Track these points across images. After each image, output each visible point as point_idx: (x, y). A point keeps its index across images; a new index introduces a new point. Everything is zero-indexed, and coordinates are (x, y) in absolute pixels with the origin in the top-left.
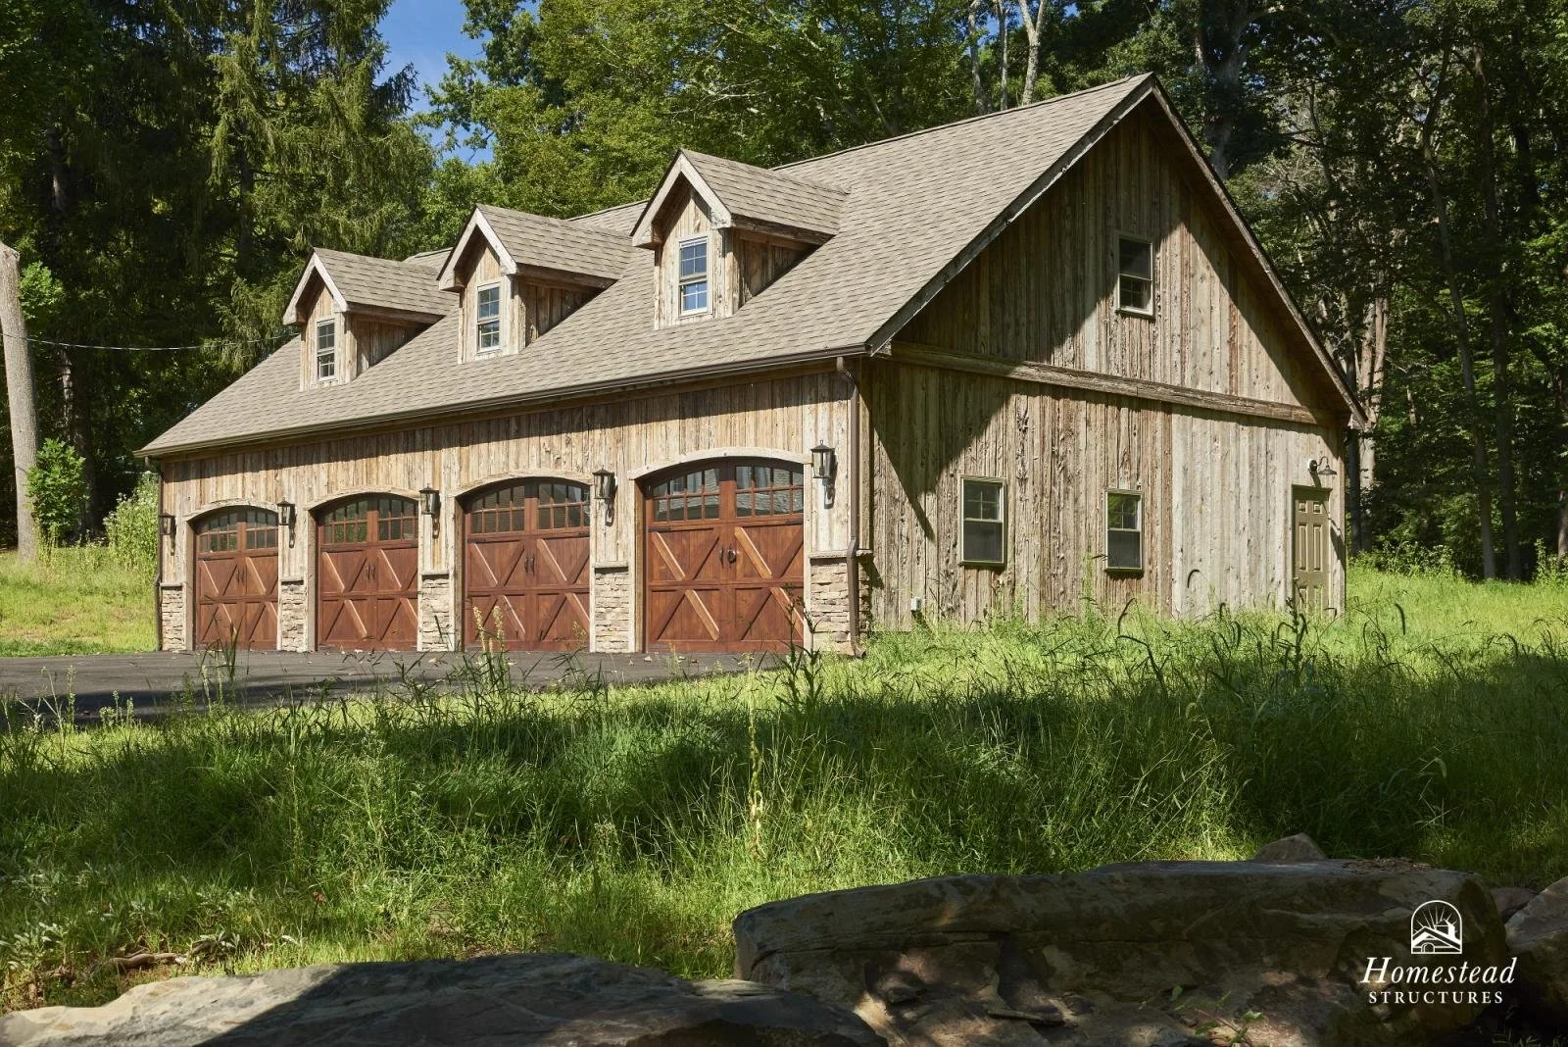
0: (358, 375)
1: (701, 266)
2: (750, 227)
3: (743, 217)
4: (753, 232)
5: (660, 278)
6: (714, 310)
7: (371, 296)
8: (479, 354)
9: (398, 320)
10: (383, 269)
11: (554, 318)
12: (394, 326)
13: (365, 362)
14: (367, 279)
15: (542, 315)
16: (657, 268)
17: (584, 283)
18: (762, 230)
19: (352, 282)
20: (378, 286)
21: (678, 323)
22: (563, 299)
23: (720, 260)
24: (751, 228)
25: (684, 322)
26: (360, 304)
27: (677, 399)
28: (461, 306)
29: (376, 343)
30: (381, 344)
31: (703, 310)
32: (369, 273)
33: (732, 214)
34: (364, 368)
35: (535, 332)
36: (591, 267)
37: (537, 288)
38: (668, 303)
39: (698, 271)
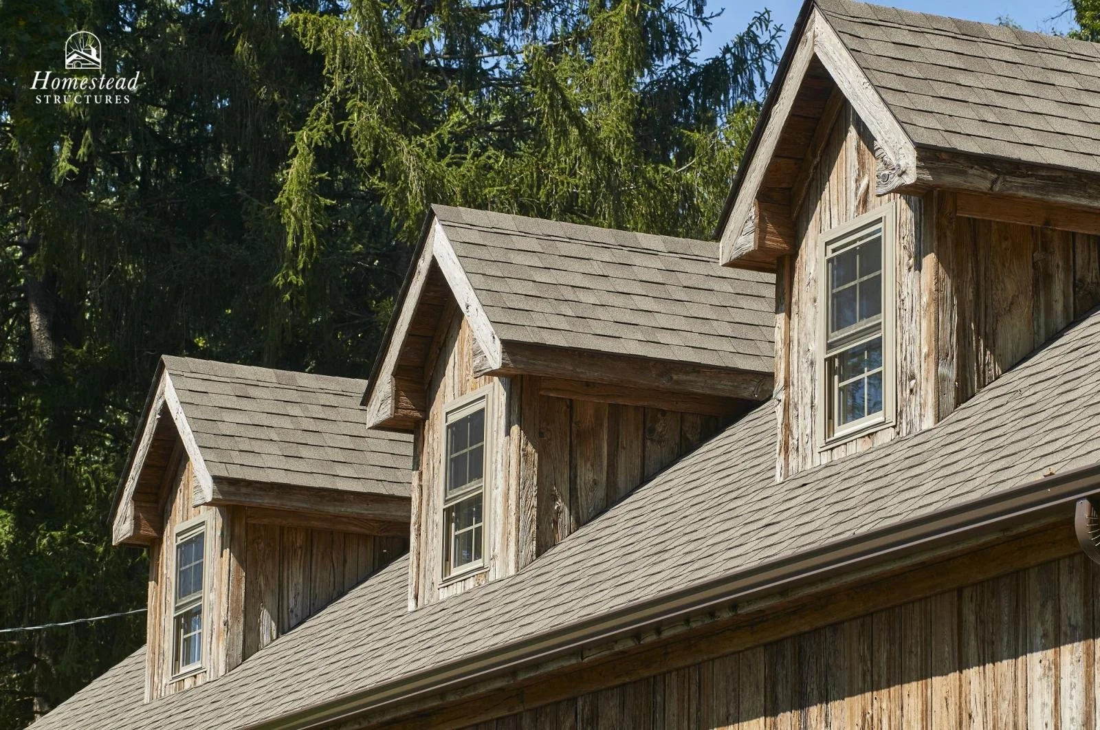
0: (245, 657)
1: (871, 299)
2: (980, 181)
3: (955, 154)
4: (990, 195)
5: (788, 343)
6: (899, 414)
7: (284, 463)
8: (447, 583)
9: (350, 519)
10: (333, 400)
11: (622, 480)
12: (347, 535)
13: (267, 623)
14: (286, 423)
15: (586, 475)
16: (781, 317)
17: (699, 386)
18: (1017, 187)
19: (242, 431)
20: (311, 439)
21: (825, 459)
22: (648, 432)
23: (909, 278)
24: (984, 185)
25: (839, 454)
26: (249, 483)
27: (761, 657)
28: (417, 465)
29: (296, 579)
30: (309, 579)
31: (877, 418)
32: (291, 410)
33: (919, 147)
34: (266, 639)
35: (566, 518)
36: (727, 346)
37: (571, 405)
38: (804, 409)
39: (866, 315)
